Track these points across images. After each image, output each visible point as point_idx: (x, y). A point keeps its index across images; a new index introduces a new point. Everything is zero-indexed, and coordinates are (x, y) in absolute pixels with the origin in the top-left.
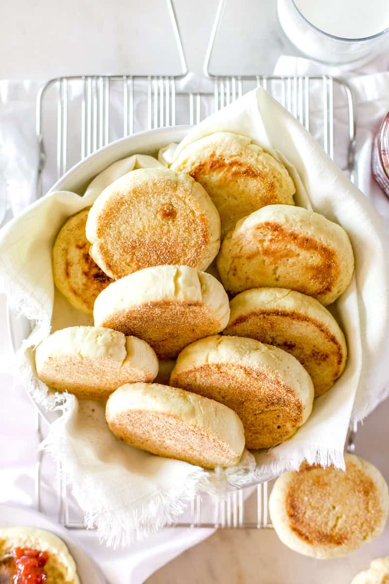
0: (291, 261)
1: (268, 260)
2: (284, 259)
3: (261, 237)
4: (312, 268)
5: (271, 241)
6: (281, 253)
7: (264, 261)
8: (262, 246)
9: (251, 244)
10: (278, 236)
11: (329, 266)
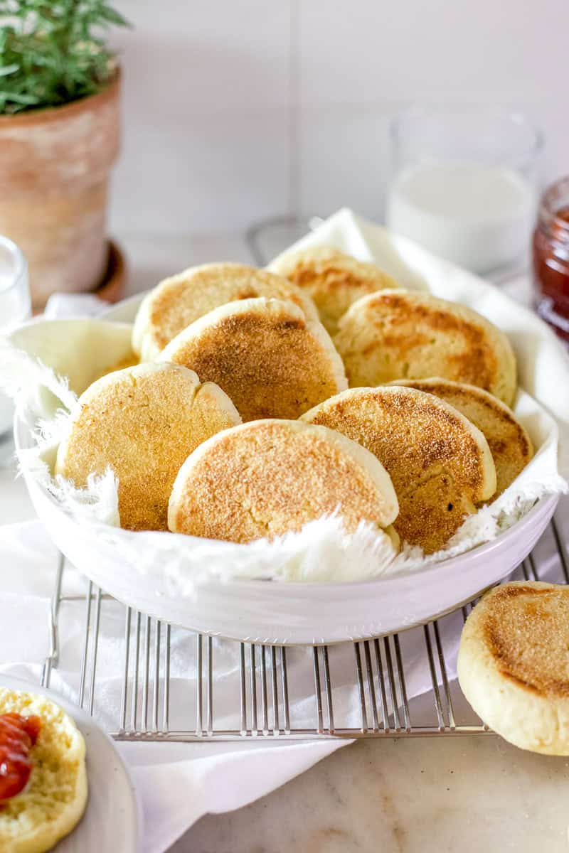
0: (426, 350)
1: (393, 353)
2: (415, 349)
3: (378, 320)
4: (457, 359)
5: (393, 322)
6: (410, 340)
7: (387, 357)
8: (382, 333)
9: (365, 332)
10: (401, 315)
11: (480, 353)
